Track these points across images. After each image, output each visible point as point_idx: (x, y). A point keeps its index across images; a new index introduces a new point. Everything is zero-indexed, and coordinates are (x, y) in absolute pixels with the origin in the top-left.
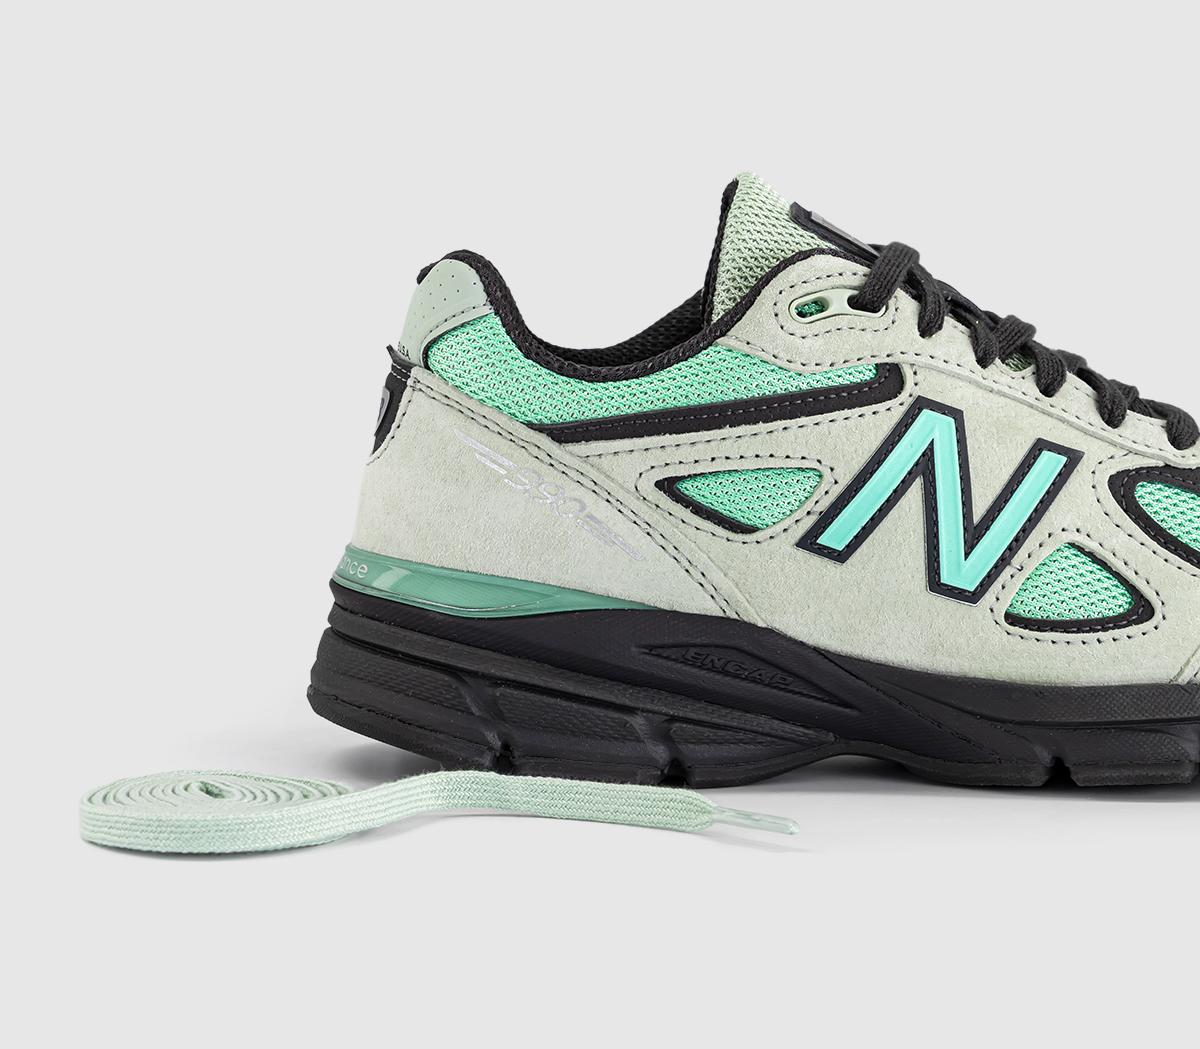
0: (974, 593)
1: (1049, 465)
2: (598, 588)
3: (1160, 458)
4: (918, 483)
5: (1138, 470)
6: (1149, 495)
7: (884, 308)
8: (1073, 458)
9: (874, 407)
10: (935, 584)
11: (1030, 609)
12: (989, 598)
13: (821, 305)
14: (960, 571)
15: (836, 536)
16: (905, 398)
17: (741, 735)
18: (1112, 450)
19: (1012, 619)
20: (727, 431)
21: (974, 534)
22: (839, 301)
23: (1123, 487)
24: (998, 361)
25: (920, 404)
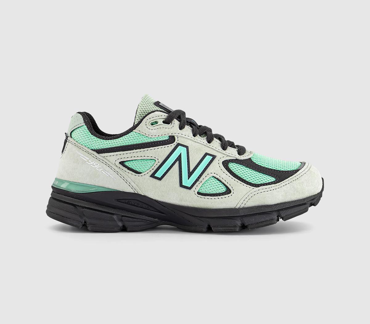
0: (190, 187)
1: (208, 158)
2: (106, 186)
3: (235, 157)
4: (177, 162)
5: (229, 160)
6: (232, 166)
7: (171, 123)
8: (214, 157)
9: (168, 145)
10: (181, 185)
11: (203, 191)
12: (193, 188)
13: (156, 122)
14: (187, 182)
15: (159, 174)
16: (175, 143)
17: (139, 220)
18: (224, 155)
19: (199, 193)
20: (134, 151)
21: (190, 174)
22: (160, 122)
23: (226, 164)
24: (198, 135)
25: (179, 145)
